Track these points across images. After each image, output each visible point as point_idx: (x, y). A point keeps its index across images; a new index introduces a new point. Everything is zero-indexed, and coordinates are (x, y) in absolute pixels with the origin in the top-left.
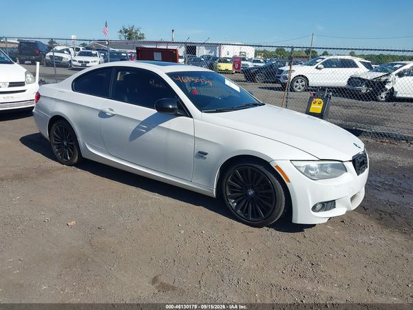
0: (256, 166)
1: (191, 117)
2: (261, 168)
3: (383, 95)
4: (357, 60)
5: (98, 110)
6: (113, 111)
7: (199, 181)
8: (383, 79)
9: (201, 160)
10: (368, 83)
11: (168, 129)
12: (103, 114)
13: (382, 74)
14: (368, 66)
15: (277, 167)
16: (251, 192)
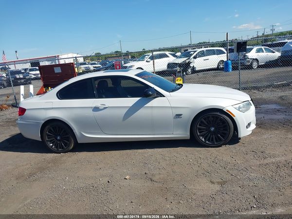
0: (214, 113)
1: (164, 96)
2: (218, 113)
3: (190, 70)
4: (167, 53)
5: (91, 107)
6: (105, 105)
7: (178, 132)
8: (187, 61)
9: (178, 119)
10: (180, 65)
11: (152, 107)
12: (96, 109)
13: (185, 59)
14: (174, 55)
15: (227, 110)
16: (213, 129)
